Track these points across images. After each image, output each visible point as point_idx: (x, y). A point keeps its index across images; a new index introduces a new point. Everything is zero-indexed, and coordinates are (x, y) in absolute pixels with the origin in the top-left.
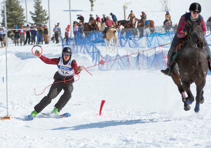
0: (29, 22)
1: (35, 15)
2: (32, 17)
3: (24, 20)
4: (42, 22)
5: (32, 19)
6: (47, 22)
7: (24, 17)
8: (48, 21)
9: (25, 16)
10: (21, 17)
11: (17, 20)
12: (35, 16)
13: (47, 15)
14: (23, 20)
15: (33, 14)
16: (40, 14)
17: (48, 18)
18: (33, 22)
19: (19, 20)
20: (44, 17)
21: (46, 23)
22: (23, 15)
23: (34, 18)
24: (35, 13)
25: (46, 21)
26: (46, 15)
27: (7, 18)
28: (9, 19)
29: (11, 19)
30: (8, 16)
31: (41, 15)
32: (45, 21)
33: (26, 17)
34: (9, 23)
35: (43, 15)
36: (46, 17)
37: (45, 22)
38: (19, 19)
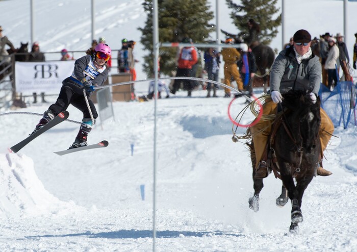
0: (225, 30)
1: (242, 8)
2: (233, 16)
3: (210, 22)
4: (263, 32)
5: (232, 20)
6: (276, 32)
7: (210, 16)
8: (279, 28)
9: (212, 13)
10: (202, 13)
11: (190, 21)
12: (242, 14)
13: (278, 10)
14: (206, 23)
15: (235, 6)
16: (258, 8)
17: (279, 21)
18: (235, 31)
19: (195, 22)
20: (269, 16)
21: (273, 35)
22: (206, 8)
23: (239, 18)
24: (242, 5)
25: (274, 29)
26: (273, 11)
27: (159, 14)
28: (165, 19)
29: (172, 19)
30: (163, 10)
31: (261, 11)
32: (271, 29)
33: (215, 14)
34: (164, 29)
35: (264, 9)
36: (274, 17)
37: (269, 32)
38: (195, 19)
